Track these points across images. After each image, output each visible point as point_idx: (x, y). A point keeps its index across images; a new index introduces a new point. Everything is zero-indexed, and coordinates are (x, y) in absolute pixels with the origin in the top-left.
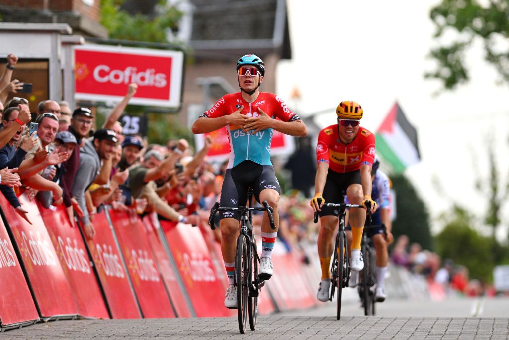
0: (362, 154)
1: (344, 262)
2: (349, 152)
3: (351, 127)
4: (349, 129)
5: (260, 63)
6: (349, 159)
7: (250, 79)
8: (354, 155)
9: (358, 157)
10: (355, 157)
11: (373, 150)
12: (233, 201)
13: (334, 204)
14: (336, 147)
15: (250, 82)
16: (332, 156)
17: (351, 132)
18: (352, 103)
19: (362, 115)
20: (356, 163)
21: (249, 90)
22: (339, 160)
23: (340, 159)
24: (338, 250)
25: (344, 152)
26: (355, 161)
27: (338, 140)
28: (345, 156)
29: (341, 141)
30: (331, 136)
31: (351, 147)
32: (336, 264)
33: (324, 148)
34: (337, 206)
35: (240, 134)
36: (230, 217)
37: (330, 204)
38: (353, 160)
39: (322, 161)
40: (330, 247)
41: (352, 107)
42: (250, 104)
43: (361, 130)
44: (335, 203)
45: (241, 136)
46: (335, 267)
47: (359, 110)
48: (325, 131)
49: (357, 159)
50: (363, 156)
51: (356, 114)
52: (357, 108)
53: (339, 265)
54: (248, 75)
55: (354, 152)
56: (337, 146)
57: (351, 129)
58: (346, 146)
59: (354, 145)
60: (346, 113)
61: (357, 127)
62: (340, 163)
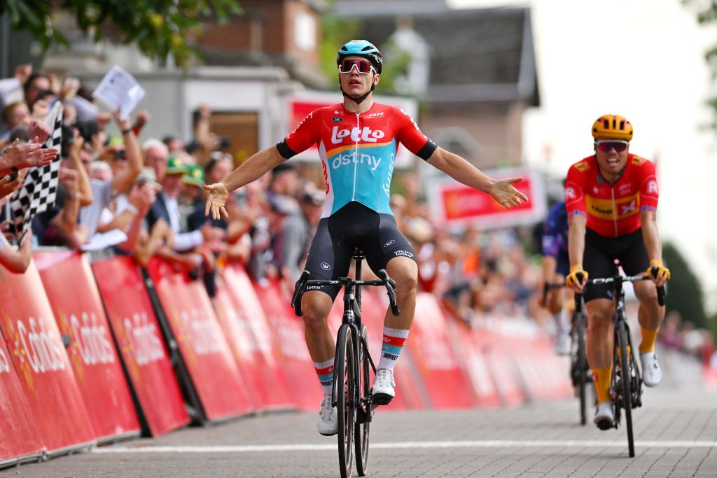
0: (638, 196)
1: (630, 369)
2: (618, 196)
3: (614, 151)
4: (613, 155)
5: (374, 53)
6: (619, 207)
7: (359, 79)
8: (626, 200)
9: (633, 203)
10: (628, 204)
11: (653, 185)
12: (325, 266)
13: (603, 280)
14: (596, 190)
15: (358, 83)
16: (593, 207)
17: (614, 160)
18: (615, 117)
19: (631, 133)
20: (630, 214)
21: (357, 95)
22: (603, 212)
23: (606, 209)
24: (619, 351)
25: (609, 197)
26: (630, 211)
27: (599, 179)
28: (612, 204)
29: (604, 179)
30: (586, 172)
31: (620, 186)
32: (619, 374)
33: (577, 193)
34: (609, 282)
35: (342, 161)
36: (317, 290)
37: (599, 280)
38: (626, 209)
39: (577, 213)
40: (606, 347)
41: (614, 122)
42: (358, 115)
43: (630, 157)
44: (606, 278)
45: (344, 163)
46: (618, 378)
47: (626, 126)
48: (576, 166)
49: (632, 208)
50: (641, 198)
51: (622, 131)
52: (622, 124)
53: (622, 374)
54: (355, 72)
55: (627, 195)
56: (598, 187)
57: (615, 154)
58: (612, 186)
59: (626, 183)
60: (606, 130)
61: (624, 153)
62: (606, 216)
